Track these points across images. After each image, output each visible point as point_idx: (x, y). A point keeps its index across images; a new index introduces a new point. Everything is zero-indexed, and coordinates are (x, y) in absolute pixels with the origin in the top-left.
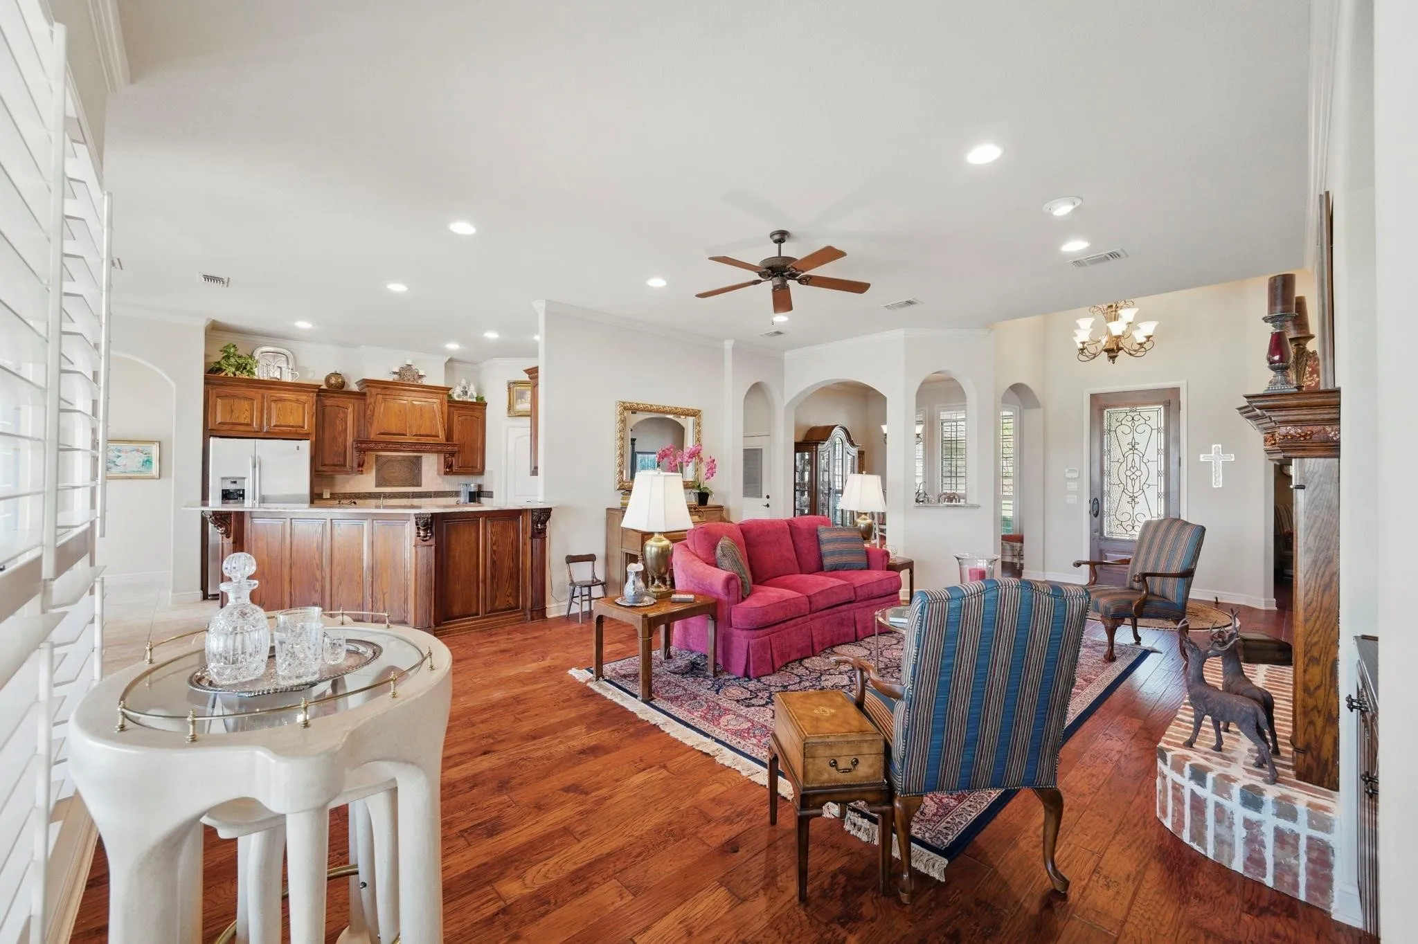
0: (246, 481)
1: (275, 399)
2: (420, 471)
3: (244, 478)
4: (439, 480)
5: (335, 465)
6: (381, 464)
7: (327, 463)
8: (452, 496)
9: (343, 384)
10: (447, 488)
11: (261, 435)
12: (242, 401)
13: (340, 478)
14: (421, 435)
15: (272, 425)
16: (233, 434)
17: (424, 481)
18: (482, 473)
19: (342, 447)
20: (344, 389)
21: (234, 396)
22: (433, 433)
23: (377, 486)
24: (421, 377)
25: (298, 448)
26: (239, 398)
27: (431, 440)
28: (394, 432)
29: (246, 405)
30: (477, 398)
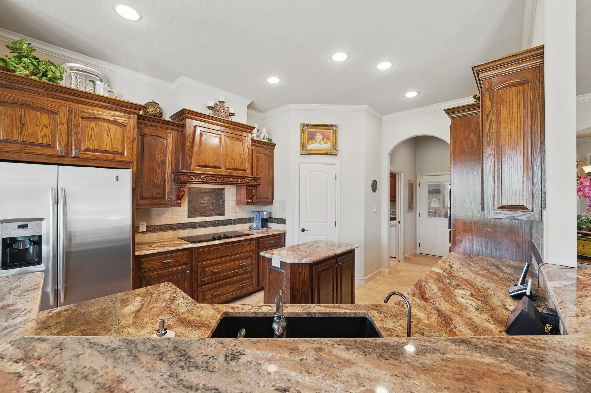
0: (44, 223)
1: (85, 115)
2: (223, 202)
3: (41, 220)
4: (237, 208)
5: (155, 198)
6: (194, 195)
7: (146, 195)
8: (246, 222)
9: (161, 114)
10: (243, 216)
11: (67, 161)
12: (39, 114)
13: (155, 211)
14: (232, 169)
15: (83, 149)
16: (24, 157)
17: (226, 211)
18: (271, 203)
19: (160, 179)
20: (162, 118)
21: (25, 105)
22: (242, 168)
23: (189, 217)
24: (232, 114)
25: (117, 178)
26: (34, 108)
27: (240, 173)
28: (211, 165)
29: (45, 119)
30: (268, 139)
